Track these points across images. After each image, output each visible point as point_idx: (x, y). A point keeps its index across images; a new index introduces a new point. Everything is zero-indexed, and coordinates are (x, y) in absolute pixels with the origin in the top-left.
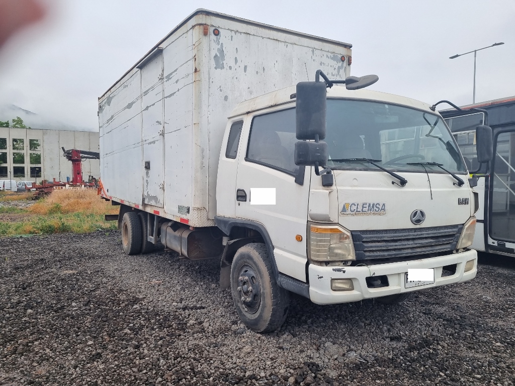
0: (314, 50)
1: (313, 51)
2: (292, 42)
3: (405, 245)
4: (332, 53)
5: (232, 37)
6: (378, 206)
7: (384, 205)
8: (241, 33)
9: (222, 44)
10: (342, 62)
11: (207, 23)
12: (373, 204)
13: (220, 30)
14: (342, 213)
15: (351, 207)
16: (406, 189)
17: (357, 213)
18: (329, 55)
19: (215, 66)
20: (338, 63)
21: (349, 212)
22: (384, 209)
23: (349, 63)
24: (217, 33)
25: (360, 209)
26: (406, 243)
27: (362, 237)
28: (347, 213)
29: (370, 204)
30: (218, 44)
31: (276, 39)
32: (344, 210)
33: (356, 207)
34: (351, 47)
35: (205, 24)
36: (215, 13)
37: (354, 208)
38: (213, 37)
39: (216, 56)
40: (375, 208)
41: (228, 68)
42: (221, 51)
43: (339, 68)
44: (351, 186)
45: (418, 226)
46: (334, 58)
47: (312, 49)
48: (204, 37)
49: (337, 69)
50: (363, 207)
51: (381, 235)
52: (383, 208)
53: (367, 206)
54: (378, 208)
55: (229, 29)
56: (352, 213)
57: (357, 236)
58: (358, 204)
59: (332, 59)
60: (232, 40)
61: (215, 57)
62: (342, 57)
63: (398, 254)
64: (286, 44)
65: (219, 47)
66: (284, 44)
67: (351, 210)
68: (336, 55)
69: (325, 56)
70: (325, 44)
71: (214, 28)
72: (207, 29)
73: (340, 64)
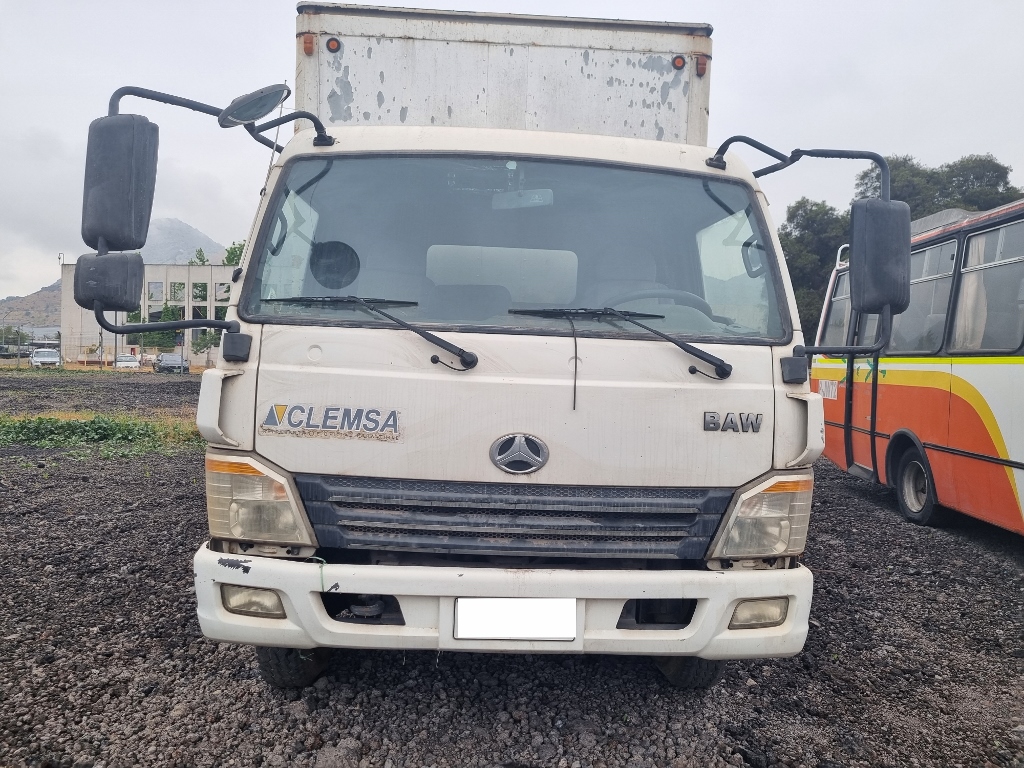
0: (591, 52)
1: (586, 56)
2: (527, 40)
3: (477, 525)
4: (644, 52)
5: (370, 50)
6: (373, 416)
7: (393, 414)
8: (391, 39)
9: (347, 68)
10: (674, 72)
11: (313, 30)
12: (359, 412)
13: (342, 39)
14: (266, 427)
15: (290, 414)
16: (472, 377)
17: (309, 430)
18: (635, 58)
19: (330, 115)
20: (662, 74)
21: (284, 425)
22: (395, 425)
23: (701, 71)
24: (334, 46)
25: (317, 419)
26: (482, 519)
27: (324, 490)
28: (279, 427)
29: (347, 412)
30: (338, 69)
31: (481, 39)
32: (271, 419)
33: (306, 414)
34: (707, 31)
35: (308, 33)
36: (332, 6)
37: (297, 416)
38: (326, 56)
39: (333, 95)
40: (364, 421)
41: (361, 117)
42: (345, 85)
43: (666, 88)
44: (302, 364)
45: (521, 479)
46: (652, 64)
47: (583, 51)
48: (307, 59)
49: (659, 88)
50: (327, 417)
51: (390, 492)
52: (391, 422)
53: (340, 414)
54: (376, 422)
55: (362, 35)
56: (292, 429)
57: (310, 489)
58: (311, 409)
59: (645, 66)
60: (369, 57)
61: (330, 97)
62: (674, 60)
63: (456, 547)
64: (508, 48)
65: (340, 74)
66: (502, 48)
67: (290, 422)
68: (656, 55)
69: (623, 63)
70: (622, 34)
71: (328, 38)
72: (311, 43)
73: (670, 77)
